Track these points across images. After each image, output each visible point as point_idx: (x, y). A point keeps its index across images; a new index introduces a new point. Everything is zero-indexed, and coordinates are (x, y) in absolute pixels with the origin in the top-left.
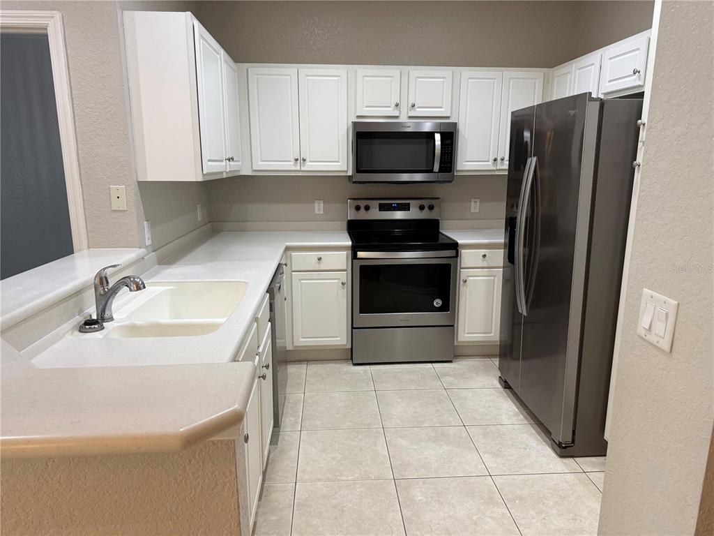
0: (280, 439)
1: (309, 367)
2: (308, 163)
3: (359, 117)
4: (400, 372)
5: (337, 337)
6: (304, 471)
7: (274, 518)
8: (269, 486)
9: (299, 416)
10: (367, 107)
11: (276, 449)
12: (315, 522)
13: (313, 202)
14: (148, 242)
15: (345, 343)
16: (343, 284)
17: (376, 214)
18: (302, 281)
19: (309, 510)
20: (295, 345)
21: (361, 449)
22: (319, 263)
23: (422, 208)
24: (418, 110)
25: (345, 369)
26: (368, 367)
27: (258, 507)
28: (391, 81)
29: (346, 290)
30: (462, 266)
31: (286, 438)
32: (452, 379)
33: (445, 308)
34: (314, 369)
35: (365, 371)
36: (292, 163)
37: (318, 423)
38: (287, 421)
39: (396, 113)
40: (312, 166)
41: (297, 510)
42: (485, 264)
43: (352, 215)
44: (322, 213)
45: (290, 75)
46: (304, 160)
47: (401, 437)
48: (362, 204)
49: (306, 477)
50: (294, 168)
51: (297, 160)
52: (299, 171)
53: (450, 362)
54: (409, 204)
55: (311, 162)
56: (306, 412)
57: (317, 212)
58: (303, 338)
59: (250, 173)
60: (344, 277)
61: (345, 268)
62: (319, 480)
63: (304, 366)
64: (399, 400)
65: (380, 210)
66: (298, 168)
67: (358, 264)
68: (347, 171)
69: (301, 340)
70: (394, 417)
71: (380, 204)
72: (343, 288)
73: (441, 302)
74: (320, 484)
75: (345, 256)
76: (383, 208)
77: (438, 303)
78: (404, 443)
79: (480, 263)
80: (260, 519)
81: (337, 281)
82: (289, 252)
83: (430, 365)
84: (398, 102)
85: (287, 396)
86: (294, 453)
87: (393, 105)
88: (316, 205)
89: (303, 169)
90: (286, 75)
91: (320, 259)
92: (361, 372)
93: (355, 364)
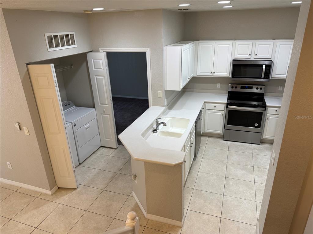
0: (196, 159)
1: (209, 138)
2: (215, 73)
3: (235, 58)
4: (239, 145)
5: (219, 131)
6: (201, 169)
7: (192, 179)
10: (239, 55)
11: (195, 162)
12: (202, 182)
13: (217, 84)
15: (222, 133)
16: (222, 115)
17: (239, 90)
18: (209, 113)
19: (201, 179)
20: (205, 131)
21: (218, 167)
22: (215, 108)
23: (257, 89)
24: (258, 56)
25: (221, 141)
26: (228, 142)
27: (188, 176)
28: (249, 46)
29: (223, 117)
30: (267, 113)
31: (198, 159)
32: (256, 151)
33: (259, 126)
35: (227, 143)
36: (210, 73)
37: (208, 157)
38: (199, 155)
39: (250, 57)
40: (217, 74)
41: (198, 178)
42: (277, 113)
43: (230, 90)
44: (219, 87)
45: (212, 45)
46: (214, 72)
47: (232, 166)
48: (234, 86)
49: (201, 171)
50: (210, 75)
51: (212, 72)
52: (212, 76)
53: (259, 144)
54: (252, 87)
55: (216, 73)
56: (205, 153)
57: (218, 87)
58: (208, 130)
59: (196, 76)
60: (223, 112)
61: (224, 110)
63: (207, 138)
64: (235, 155)
65: (241, 88)
67: (228, 109)
68: (229, 76)
70: (232, 160)
71: (241, 86)
73: (257, 125)
74: (204, 174)
75: (224, 106)
76: (242, 88)
77: (256, 125)
78: (232, 168)
79: (275, 113)
80: (188, 179)
81: (220, 114)
82: (205, 103)
83: (251, 144)
84: (251, 53)
85: (200, 147)
87: (248, 54)
88: (218, 85)
89: (213, 75)
90: (211, 45)
91: (215, 106)
92: (226, 143)
93: (224, 140)
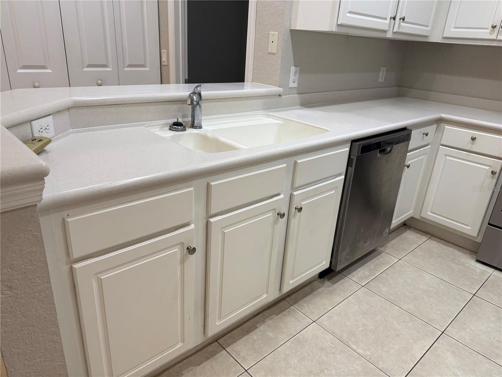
0: (341, 282)
1: (429, 241)
5: (468, 226)
7: (271, 335)
8: (293, 310)
9: (375, 274)
11: (330, 287)
12: (292, 362)
14: (293, 85)
15: (475, 236)
16: (493, 173)
18: (448, 158)
19: (300, 349)
20: (422, 215)
21: (398, 335)
22: (472, 144)
25: (464, 260)
29: (495, 181)
31: (347, 284)
34: (433, 245)
35: (483, 273)
36: (488, 31)
37: (384, 289)
41: (292, 342)
49: (325, 324)
50: (488, 37)
51: (494, 27)
56: (384, 275)
58: (432, 212)
59: (440, 41)
60: (497, 165)
62: (333, 334)
63: (424, 238)
66: (493, 37)
69: (429, 213)
70: (468, 330)
72: (493, 178)
81: (487, 168)
82: (443, 124)
85: (383, 254)
86: (338, 299)
89: (499, 38)
91: (473, 139)
92: (478, 271)
93: (478, 261)
